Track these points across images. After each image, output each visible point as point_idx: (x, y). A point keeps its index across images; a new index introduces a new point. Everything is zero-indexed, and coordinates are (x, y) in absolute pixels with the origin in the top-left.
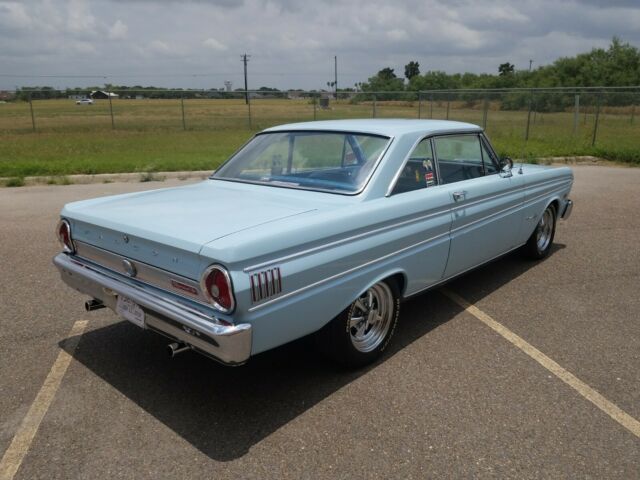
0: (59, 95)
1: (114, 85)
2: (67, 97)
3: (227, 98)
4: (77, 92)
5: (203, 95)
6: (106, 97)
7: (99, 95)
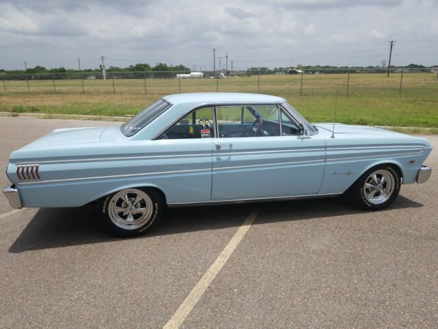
0: (270, 72)
1: (303, 65)
2: (274, 73)
3: (380, 72)
4: (281, 70)
5: (362, 70)
6: (296, 73)
7: (293, 72)
